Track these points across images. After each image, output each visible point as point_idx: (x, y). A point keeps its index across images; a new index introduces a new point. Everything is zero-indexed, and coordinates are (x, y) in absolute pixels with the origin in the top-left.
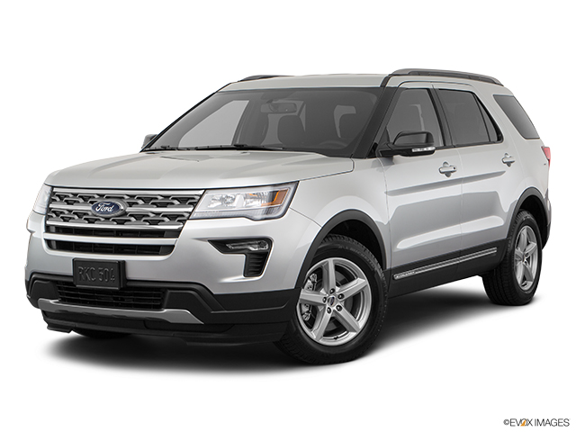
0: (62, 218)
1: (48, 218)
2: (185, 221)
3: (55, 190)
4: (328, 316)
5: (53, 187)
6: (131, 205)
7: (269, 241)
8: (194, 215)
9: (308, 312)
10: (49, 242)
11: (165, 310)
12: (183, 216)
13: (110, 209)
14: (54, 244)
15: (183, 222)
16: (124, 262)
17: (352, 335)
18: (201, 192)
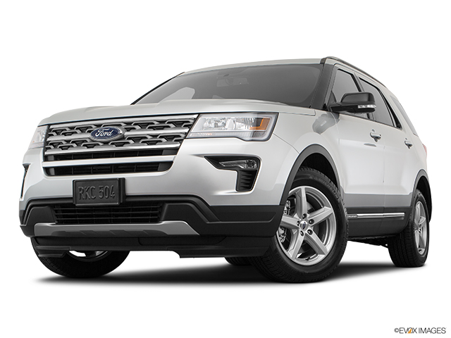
0: (60, 147)
1: (46, 149)
2: (182, 140)
3: (51, 127)
4: (301, 239)
5: (49, 125)
6: (128, 130)
7: (257, 160)
8: (190, 135)
9: (283, 234)
10: (47, 170)
11: (164, 222)
12: (179, 136)
13: (109, 134)
14: (52, 171)
15: (181, 141)
16: (124, 179)
17: (320, 257)
18: (195, 116)
